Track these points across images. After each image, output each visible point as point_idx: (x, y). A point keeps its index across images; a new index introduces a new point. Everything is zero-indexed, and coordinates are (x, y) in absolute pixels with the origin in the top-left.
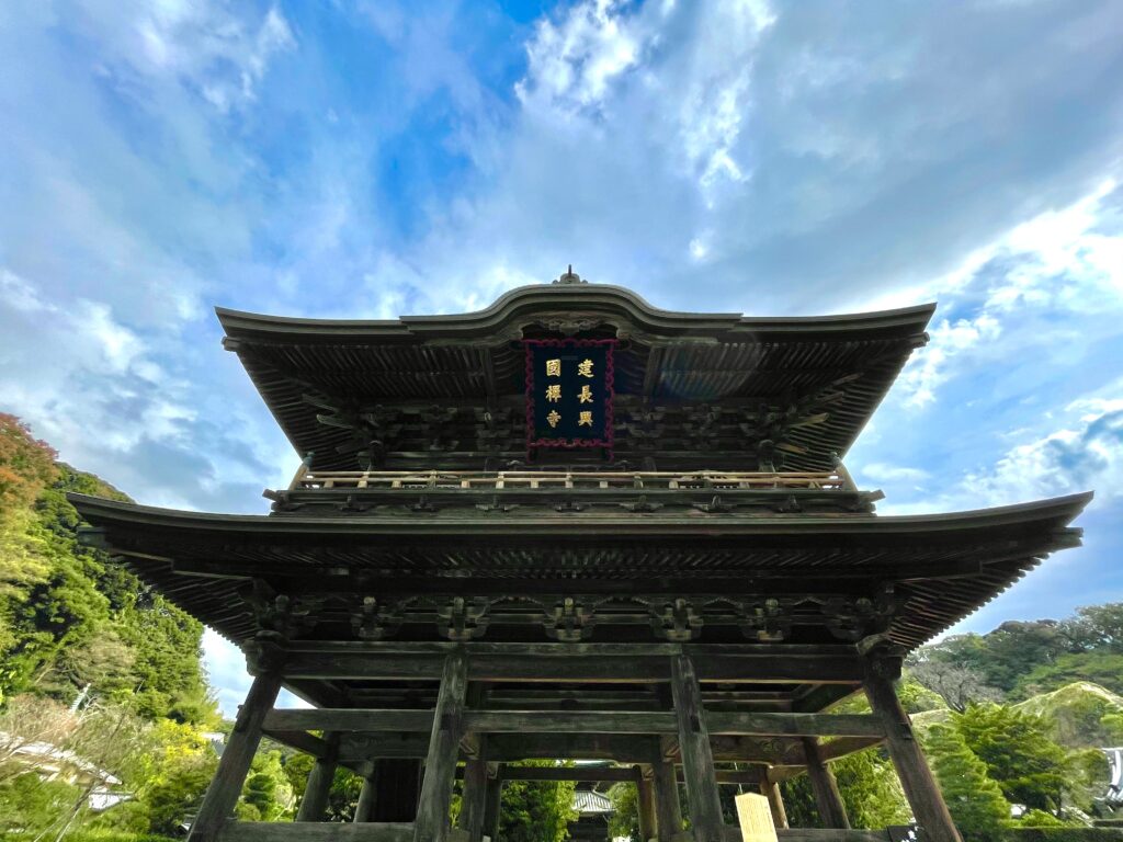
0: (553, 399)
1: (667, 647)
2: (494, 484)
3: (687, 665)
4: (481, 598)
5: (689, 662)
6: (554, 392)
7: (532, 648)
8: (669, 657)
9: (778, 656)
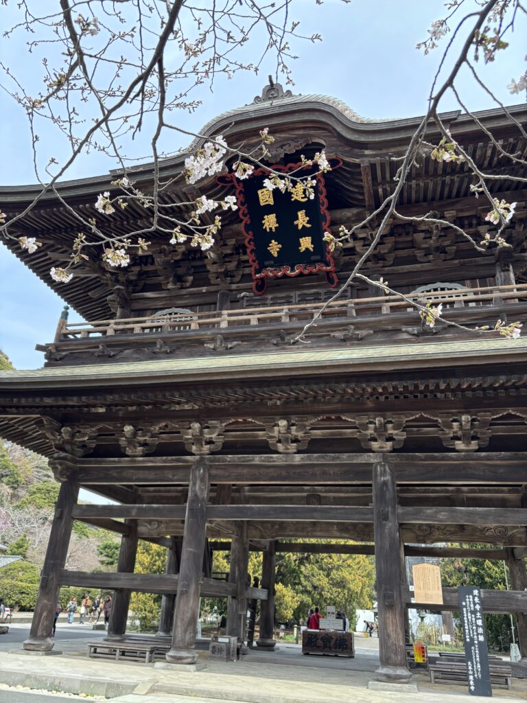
0: (271, 229)
1: (370, 456)
2: (219, 323)
3: (385, 470)
4: (214, 422)
5: (387, 468)
6: (270, 222)
7: (257, 459)
8: (371, 464)
9: (471, 462)
